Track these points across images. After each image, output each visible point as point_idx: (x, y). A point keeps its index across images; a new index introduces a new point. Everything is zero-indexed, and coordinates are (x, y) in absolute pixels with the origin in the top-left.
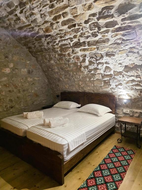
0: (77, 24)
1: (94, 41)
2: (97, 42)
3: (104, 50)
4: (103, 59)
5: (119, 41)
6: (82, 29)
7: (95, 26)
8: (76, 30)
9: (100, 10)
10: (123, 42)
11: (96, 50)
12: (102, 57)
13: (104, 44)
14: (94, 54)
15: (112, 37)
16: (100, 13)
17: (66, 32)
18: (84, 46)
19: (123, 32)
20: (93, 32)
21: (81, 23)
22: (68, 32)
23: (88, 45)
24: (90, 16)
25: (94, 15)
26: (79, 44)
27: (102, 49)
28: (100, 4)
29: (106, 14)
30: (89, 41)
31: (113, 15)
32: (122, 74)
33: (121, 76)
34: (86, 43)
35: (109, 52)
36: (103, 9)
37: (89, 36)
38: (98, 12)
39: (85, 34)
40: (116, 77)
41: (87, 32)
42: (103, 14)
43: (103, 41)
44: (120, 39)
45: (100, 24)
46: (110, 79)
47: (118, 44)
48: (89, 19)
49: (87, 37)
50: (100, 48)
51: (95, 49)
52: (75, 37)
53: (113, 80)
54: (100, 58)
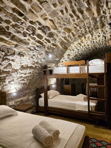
0: (25, 16)
1: (19, 39)
2: (21, 41)
3: (21, 49)
4: (13, 56)
5: (32, 48)
6: (22, 23)
7: (33, 30)
8: (16, 18)
9: (45, 25)
10: (34, 50)
11: (14, 46)
12: (14, 54)
13: (24, 45)
14: (8, 48)
15: (32, 44)
16: (43, 27)
17: (4, 8)
18: (6, 37)
19: (39, 44)
20: (25, 32)
21: (28, 19)
22: (6, 11)
23: (11, 38)
24: (37, 22)
25: (40, 24)
26: (3, 31)
27: (19, 48)
28: (49, 24)
29: (45, 30)
30: (15, 36)
31: (46, 33)
32: (18, 71)
33: (16, 73)
34: (12, 35)
35: (22, 53)
36: (47, 27)
37: (20, 32)
38: (43, 25)
39: (19, 28)
40: (12, 74)
41: (22, 28)
42: (44, 29)
43: (25, 43)
44: (34, 47)
45: (36, 32)
46: (7, 76)
47: (31, 50)
48: (35, 23)
49: (19, 32)
50: (19, 46)
51: (13, 44)
52: (7, 22)
53: (9, 77)
54: (11, 55)
